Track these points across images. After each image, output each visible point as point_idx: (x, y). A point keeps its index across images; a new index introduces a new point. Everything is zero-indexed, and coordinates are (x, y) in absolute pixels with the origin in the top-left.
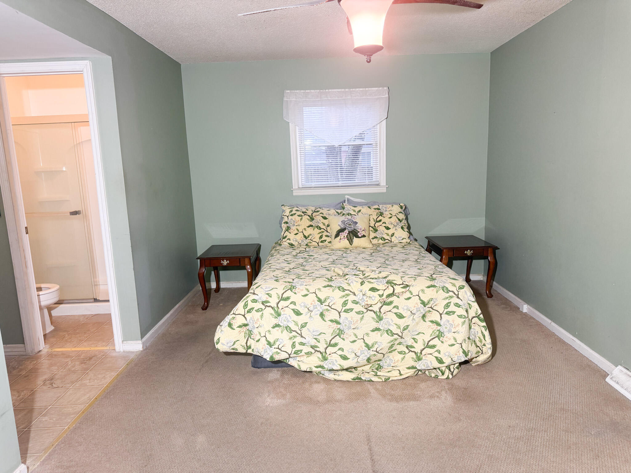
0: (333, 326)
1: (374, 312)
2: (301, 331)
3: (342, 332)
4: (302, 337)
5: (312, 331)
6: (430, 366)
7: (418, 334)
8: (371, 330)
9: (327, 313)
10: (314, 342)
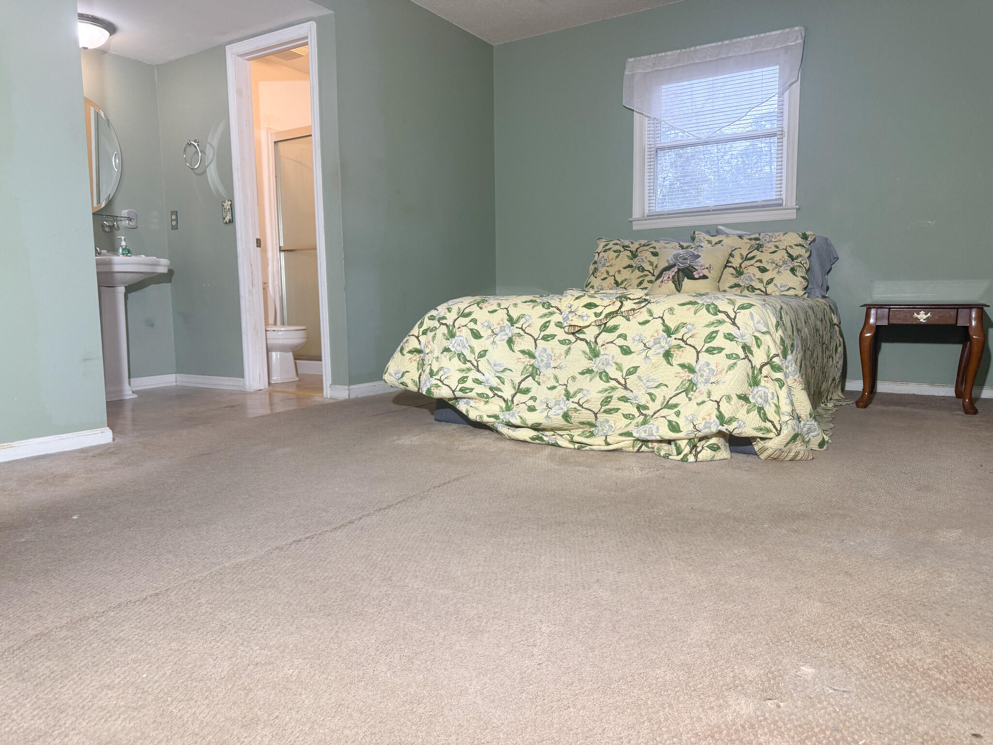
0: (523, 360)
1: (586, 342)
2: (477, 362)
3: (536, 371)
4: (478, 371)
5: (492, 364)
6: (655, 434)
7: (657, 387)
8: (580, 371)
9: (518, 339)
10: (495, 382)
